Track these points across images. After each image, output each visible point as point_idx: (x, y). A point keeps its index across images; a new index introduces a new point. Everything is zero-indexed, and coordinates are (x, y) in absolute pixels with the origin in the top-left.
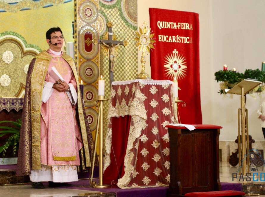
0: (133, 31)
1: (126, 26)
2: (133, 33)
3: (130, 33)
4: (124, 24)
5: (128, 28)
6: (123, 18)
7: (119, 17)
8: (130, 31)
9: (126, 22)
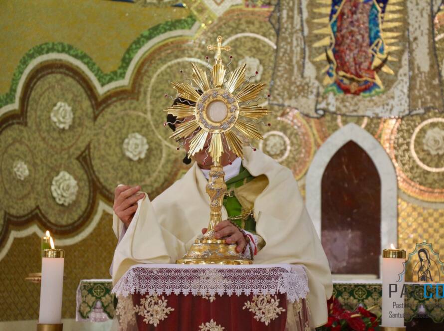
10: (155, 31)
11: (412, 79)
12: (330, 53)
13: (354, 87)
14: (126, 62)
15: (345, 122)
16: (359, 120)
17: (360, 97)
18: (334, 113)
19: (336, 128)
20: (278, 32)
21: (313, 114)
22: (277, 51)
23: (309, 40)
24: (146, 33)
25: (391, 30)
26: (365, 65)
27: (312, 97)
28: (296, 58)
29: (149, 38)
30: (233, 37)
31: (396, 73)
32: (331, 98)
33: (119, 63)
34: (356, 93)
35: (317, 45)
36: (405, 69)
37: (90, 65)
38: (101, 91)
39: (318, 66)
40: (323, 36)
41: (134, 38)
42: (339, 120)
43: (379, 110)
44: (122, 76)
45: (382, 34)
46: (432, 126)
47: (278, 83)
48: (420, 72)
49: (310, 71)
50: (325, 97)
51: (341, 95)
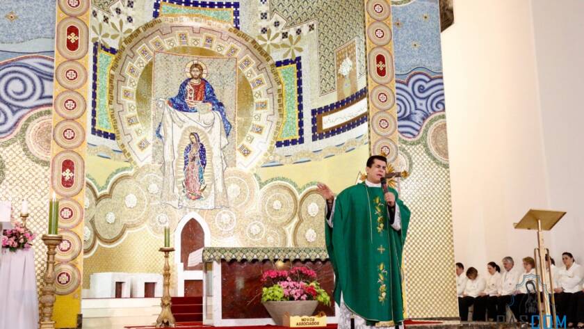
0: (444, 169)
1: (434, 164)
2: (444, 172)
3: (439, 172)
4: (432, 161)
5: (437, 167)
6: (430, 155)
7: (425, 154)
8: (439, 169)
9: (434, 159)
10: (118, 171)
11: (215, 194)
12: (184, 183)
13: (193, 197)
14: (107, 182)
15: (190, 211)
16: (195, 209)
17: (195, 202)
18: (186, 207)
19: (186, 214)
20: (164, 174)
21: (177, 207)
22: (163, 181)
23: (175, 179)
24: (115, 171)
25: (207, 176)
26: (197, 189)
27: (177, 201)
28: (171, 184)
29: (116, 173)
30: (147, 175)
31: (210, 193)
32: (184, 201)
33: (105, 183)
34: (194, 200)
35: (179, 180)
36: (213, 191)
37: (95, 183)
38: (99, 194)
39: (179, 189)
40: (182, 177)
41: (111, 173)
42: (188, 209)
43: (203, 207)
44: (106, 188)
45: (204, 177)
46: (224, 213)
47: (164, 194)
48: (219, 192)
49: (176, 190)
50: (182, 201)
51: (188, 200)
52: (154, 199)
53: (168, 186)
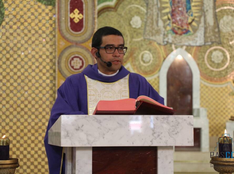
11: (206, 29)
12: (169, 16)
15: (176, 48)
16: (182, 47)
18: (171, 43)
19: (172, 51)
20: (147, 5)
21: (162, 43)
22: (147, 13)
25: (196, 6)
30: (129, 6)
31: (198, 25)
32: (170, 36)
36: (202, 24)
39: (164, 21)
40: (166, 8)
42: (173, 46)
46: (215, 50)
47: (147, 28)
48: (209, 26)
49: (161, 24)
50: (167, 36)
51: (174, 35)
52: (137, 35)
53: (152, 19)
